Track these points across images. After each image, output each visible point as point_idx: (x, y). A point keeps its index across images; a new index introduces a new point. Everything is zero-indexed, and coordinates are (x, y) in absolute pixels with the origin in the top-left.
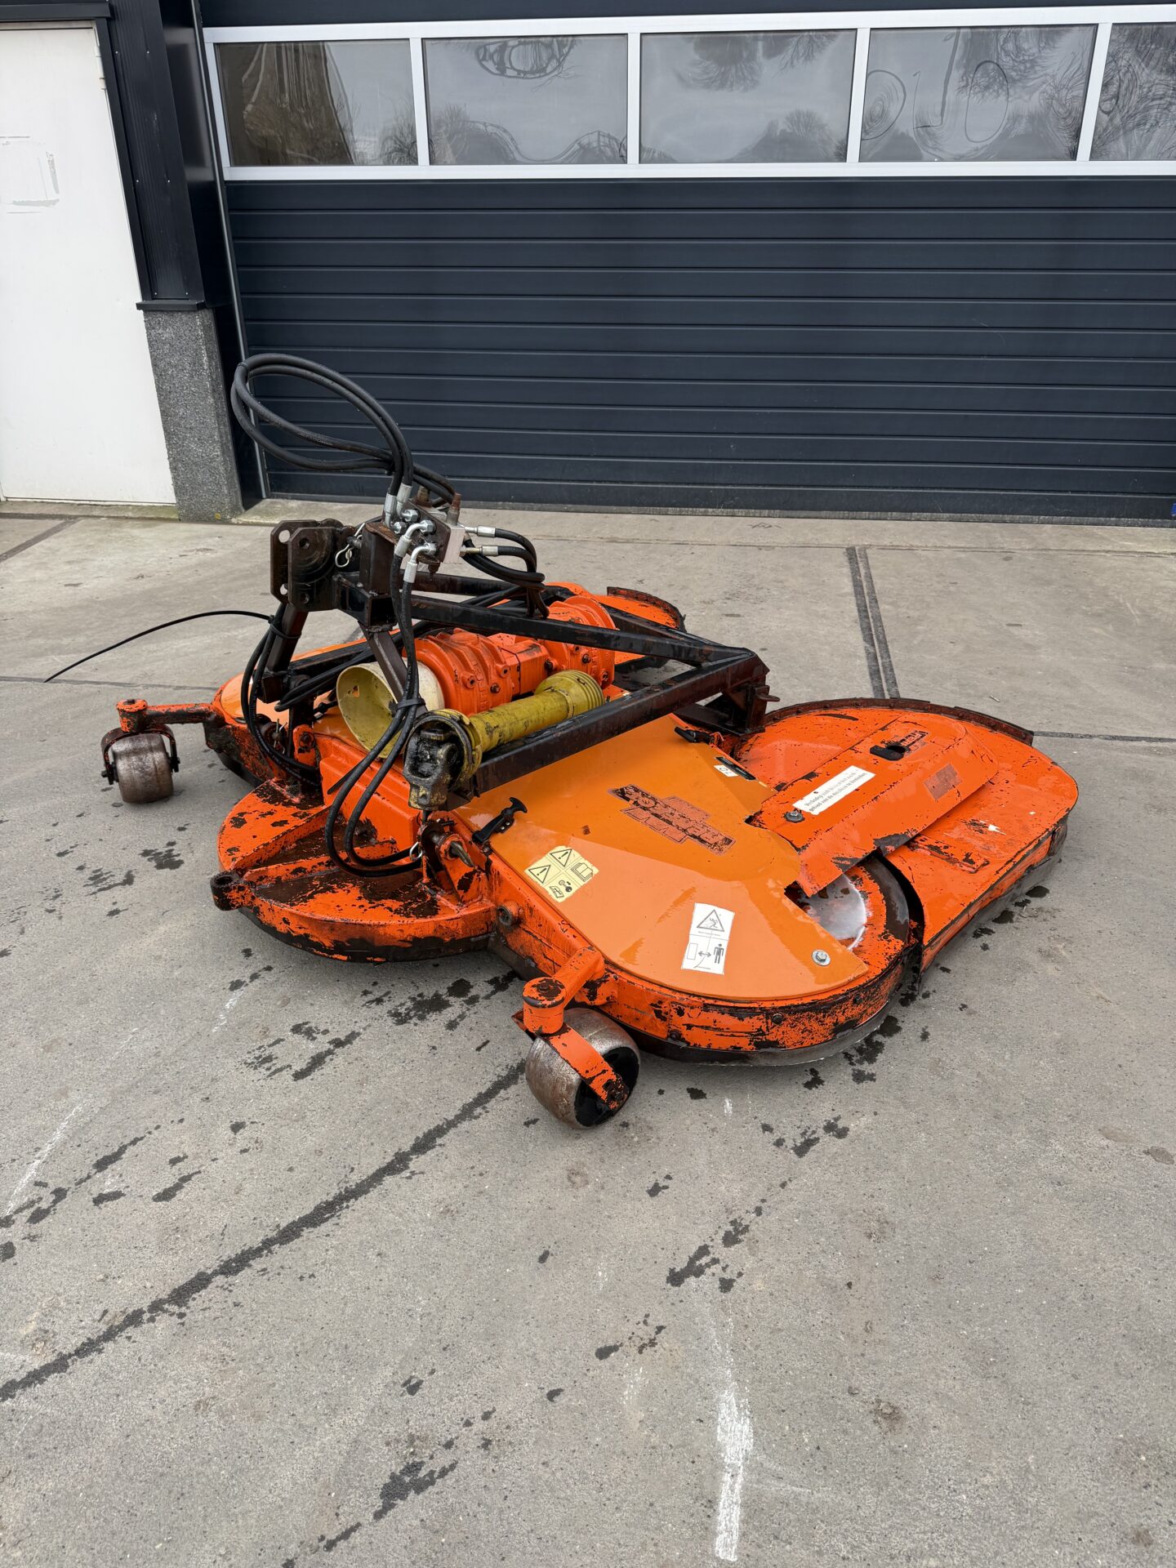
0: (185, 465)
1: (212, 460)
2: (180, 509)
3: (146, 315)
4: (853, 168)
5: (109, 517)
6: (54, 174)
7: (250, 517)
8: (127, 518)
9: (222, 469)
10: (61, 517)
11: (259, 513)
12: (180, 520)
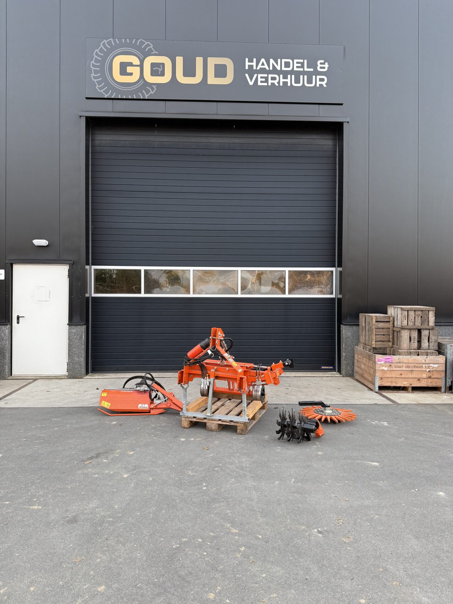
0: (73, 363)
1: (81, 362)
2: (68, 375)
3: (69, 326)
4: (239, 295)
5: (46, 379)
6: (50, 295)
7: (87, 377)
8: (52, 379)
9: (83, 364)
10: (32, 379)
11: (90, 376)
12: (68, 379)
